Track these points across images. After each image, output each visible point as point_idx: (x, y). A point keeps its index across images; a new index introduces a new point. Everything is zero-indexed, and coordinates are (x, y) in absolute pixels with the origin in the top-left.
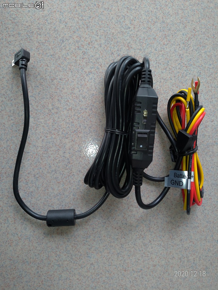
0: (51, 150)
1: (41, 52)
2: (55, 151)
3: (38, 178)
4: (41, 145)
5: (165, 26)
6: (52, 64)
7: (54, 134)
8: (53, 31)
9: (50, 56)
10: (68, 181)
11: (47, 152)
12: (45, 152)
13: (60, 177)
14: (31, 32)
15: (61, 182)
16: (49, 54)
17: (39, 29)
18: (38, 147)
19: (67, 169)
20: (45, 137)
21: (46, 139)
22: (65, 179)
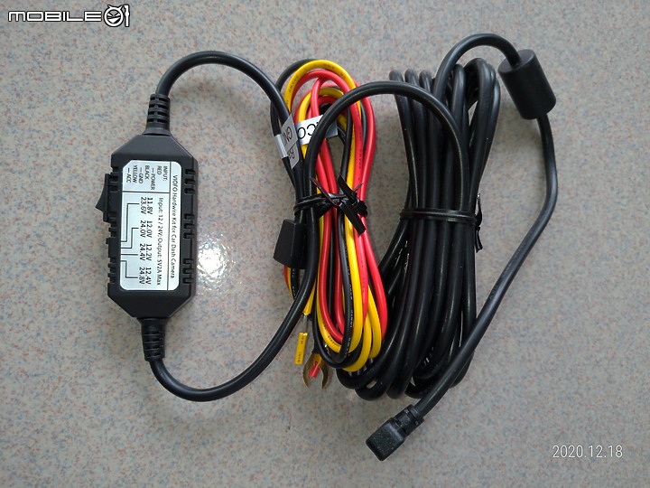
0: (100, 366)
1: (72, 105)
2: (111, 369)
3: (63, 443)
4: (72, 355)
5: (392, 47)
6: (102, 138)
7: (108, 324)
8: (106, 53)
9: (98, 117)
10: (147, 445)
11: (89, 372)
12: (83, 372)
13: (124, 437)
14: (44, 51)
16: (93, 113)
17: (67, 45)
18: (63, 358)
19: (144, 415)
20: (82, 331)
21: (85, 336)
22: (137, 441)
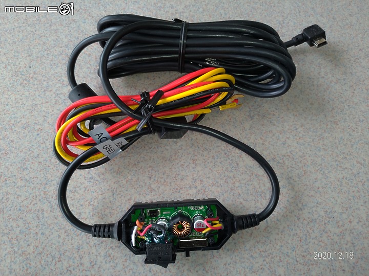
15: (304, 169)
